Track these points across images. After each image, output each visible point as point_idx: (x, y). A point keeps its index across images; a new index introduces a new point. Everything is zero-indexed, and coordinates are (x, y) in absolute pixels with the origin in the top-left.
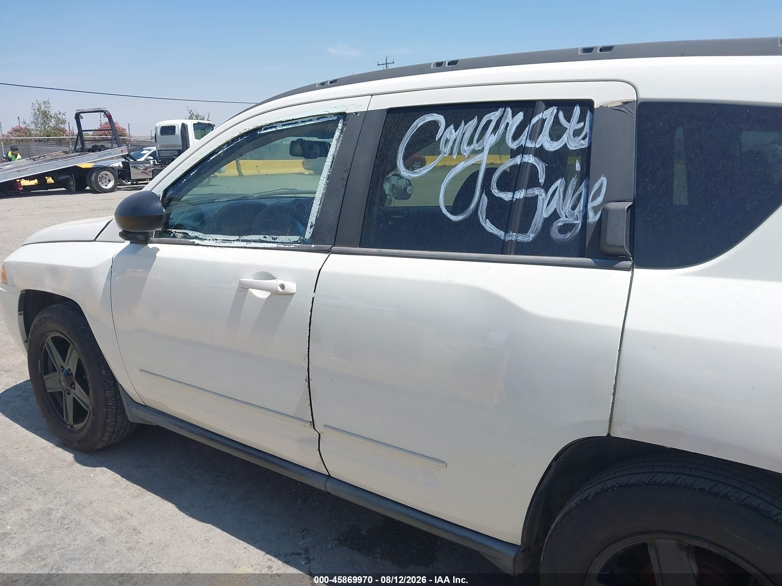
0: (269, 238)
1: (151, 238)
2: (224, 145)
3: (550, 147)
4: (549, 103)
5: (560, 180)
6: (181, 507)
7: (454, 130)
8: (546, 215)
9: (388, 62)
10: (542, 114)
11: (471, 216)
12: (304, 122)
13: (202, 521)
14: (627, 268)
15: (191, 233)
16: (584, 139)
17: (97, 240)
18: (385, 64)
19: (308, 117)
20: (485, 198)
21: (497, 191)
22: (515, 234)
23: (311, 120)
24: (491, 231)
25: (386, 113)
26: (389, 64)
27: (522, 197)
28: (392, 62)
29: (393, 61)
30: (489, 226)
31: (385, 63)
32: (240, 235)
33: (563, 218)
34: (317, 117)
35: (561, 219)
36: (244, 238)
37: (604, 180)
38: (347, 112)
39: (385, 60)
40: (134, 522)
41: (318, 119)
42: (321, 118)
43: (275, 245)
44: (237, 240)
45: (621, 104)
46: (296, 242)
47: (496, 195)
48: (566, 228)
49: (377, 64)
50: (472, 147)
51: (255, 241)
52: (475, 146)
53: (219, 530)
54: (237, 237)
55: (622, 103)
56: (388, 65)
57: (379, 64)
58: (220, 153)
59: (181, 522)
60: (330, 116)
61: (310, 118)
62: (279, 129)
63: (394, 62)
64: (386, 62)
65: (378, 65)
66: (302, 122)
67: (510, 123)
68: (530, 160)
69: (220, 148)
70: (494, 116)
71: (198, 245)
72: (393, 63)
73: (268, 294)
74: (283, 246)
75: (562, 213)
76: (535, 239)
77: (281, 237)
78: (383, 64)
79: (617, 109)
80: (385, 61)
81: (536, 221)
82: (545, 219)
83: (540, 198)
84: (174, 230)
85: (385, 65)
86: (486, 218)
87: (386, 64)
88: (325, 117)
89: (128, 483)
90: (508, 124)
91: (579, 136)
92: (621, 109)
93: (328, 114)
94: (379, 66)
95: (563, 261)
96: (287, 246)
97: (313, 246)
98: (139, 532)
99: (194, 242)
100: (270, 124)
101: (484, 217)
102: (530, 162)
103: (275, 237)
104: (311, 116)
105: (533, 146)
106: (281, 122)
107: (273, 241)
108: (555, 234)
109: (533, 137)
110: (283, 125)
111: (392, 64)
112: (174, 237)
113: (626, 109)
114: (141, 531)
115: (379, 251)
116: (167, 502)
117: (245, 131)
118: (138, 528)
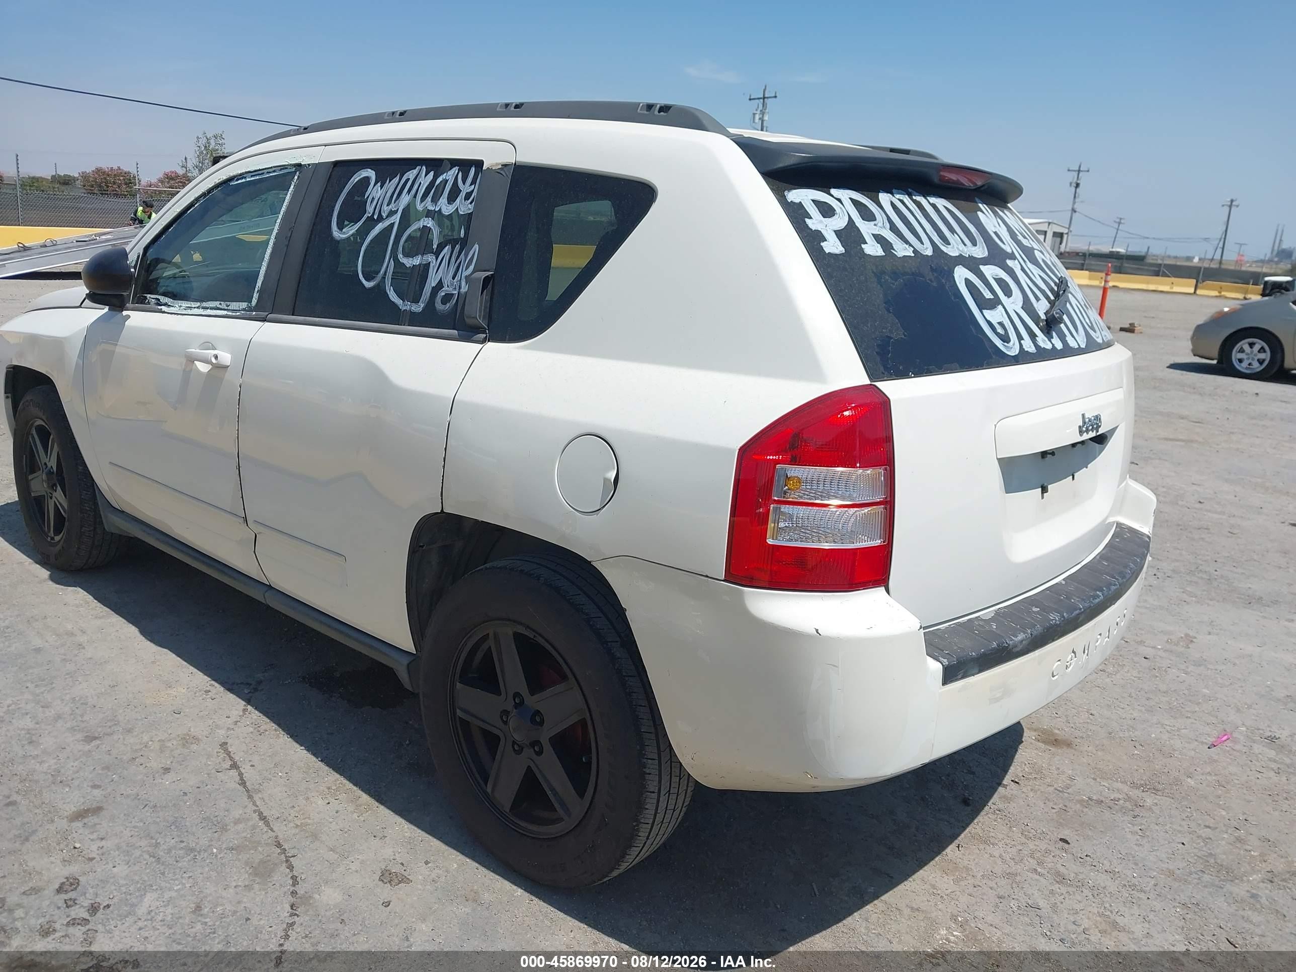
0: (224, 305)
1: (127, 305)
2: (200, 197)
3: (446, 210)
4: (454, 163)
5: (448, 247)
6: (143, 632)
7: (380, 188)
8: (434, 285)
9: (766, 96)
10: (445, 174)
11: (380, 282)
12: (270, 172)
13: (160, 646)
14: (480, 341)
15: (163, 299)
16: (471, 203)
17: (82, 306)
18: (761, 98)
19: (271, 168)
20: (392, 262)
21: (401, 256)
22: (409, 303)
23: (274, 171)
24: (393, 300)
25: (332, 166)
26: (768, 98)
27: (418, 263)
28: (774, 95)
29: (776, 93)
30: (393, 296)
31: (762, 96)
32: (201, 301)
33: (445, 288)
34: (280, 168)
35: (444, 289)
36: (205, 304)
37: (476, 247)
38: (302, 164)
39: (762, 91)
40: (83, 639)
41: (281, 170)
42: (283, 169)
43: (224, 313)
44: (198, 308)
45: (500, 167)
46: (244, 310)
47: (400, 260)
48: (447, 298)
49: (748, 98)
50: (390, 207)
51: (212, 308)
52: (392, 207)
53: (174, 655)
54: (198, 304)
55: (502, 165)
56: (766, 99)
57: (752, 98)
58: (196, 206)
59: (136, 644)
60: (289, 167)
61: (274, 169)
62: (248, 180)
63: (777, 95)
64: (764, 95)
65: (750, 99)
66: (268, 173)
67: (422, 182)
68: (429, 223)
69: (197, 200)
70: (411, 175)
71: (164, 312)
72: (775, 97)
73: (209, 367)
74: (230, 313)
75: (445, 283)
76: (424, 309)
77: (235, 303)
78: (759, 99)
79: (498, 172)
80: (763, 93)
81: (426, 289)
82: (433, 288)
83: (432, 265)
84: (149, 295)
85: (762, 100)
86: (391, 285)
87: (764, 98)
88: (286, 168)
89: (99, 605)
90: (420, 183)
91: (468, 199)
92: (501, 172)
93: (288, 165)
94: (752, 101)
95: (437, 333)
96: (234, 314)
97: (254, 313)
98: (84, 648)
99: (161, 309)
100: (241, 175)
101: (390, 285)
102: (428, 226)
103: (228, 303)
104: (274, 167)
105: (433, 209)
106: (250, 172)
107: (226, 308)
108: (439, 306)
109: (435, 200)
110: (252, 176)
111: (774, 99)
112: (149, 303)
113: (504, 171)
114: (86, 647)
115: (305, 319)
116: (131, 625)
117: (220, 181)
118: (84, 645)
